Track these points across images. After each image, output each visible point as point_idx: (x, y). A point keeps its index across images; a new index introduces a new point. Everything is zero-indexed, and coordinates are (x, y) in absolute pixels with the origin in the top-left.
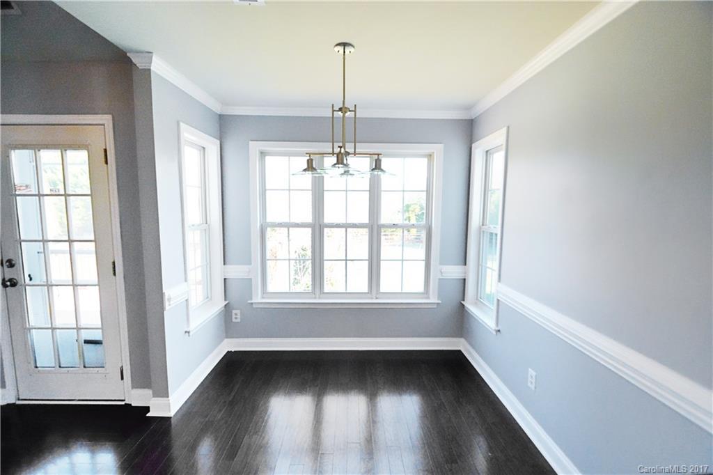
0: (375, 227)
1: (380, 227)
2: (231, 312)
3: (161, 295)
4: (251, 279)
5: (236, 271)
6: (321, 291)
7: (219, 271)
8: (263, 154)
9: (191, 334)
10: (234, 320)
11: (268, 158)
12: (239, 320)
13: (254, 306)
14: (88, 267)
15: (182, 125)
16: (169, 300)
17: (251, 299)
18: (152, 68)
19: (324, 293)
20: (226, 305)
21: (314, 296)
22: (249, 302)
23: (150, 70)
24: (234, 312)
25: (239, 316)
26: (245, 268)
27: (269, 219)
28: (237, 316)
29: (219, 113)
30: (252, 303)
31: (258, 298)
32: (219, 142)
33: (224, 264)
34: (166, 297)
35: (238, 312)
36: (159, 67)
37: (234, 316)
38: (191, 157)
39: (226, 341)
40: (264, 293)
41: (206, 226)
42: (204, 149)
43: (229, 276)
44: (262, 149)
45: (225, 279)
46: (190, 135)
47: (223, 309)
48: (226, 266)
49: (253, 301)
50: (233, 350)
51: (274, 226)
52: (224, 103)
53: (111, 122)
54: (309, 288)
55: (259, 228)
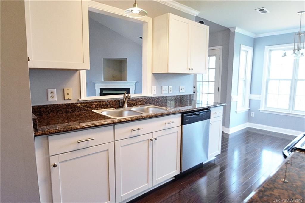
2: (251, 112)
3: (231, 97)
4: (260, 100)
5: (254, 97)
6: (293, 109)
7: (248, 96)
8: (270, 50)
9: (237, 113)
10: (252, 116)
11: (272, 52)
12: (253, 116)
13: (261, 111)
14: (212, 89)
15: (241, 45)
16: (233, 99)
17: (259, 108)
18: (235, 31)
19: (294, 110)
20: (249, 109)
21: (289, 111)
22: (259, 109)
23: (234, 32)
24: (252, 112)
26: (258, 96)
27: (271, 77)
28: (253, 114)
29: (254, 37)
30: (259, 110)
31: (262, 108)
32: (253, 48)
33: (250, 94)
34: (232, 98)
35: (254, 113)
36: (237, 30)
37: (252, 114)
38: (243, 54)
39: (248, 123)
40: (265, 107)
41: (245, 79)
42: (247, 51)
43: (252, 98)
44: (270, 48)
45: (250, 100)
46: (243, 48)
47: (248, 110)
48: (251, 95)
49: (260, 109)
50: (250, 127)
51: (272, 80)
52: (256, 34)
53: (222, 47)
54: (287, 107)
55: (265, 81)
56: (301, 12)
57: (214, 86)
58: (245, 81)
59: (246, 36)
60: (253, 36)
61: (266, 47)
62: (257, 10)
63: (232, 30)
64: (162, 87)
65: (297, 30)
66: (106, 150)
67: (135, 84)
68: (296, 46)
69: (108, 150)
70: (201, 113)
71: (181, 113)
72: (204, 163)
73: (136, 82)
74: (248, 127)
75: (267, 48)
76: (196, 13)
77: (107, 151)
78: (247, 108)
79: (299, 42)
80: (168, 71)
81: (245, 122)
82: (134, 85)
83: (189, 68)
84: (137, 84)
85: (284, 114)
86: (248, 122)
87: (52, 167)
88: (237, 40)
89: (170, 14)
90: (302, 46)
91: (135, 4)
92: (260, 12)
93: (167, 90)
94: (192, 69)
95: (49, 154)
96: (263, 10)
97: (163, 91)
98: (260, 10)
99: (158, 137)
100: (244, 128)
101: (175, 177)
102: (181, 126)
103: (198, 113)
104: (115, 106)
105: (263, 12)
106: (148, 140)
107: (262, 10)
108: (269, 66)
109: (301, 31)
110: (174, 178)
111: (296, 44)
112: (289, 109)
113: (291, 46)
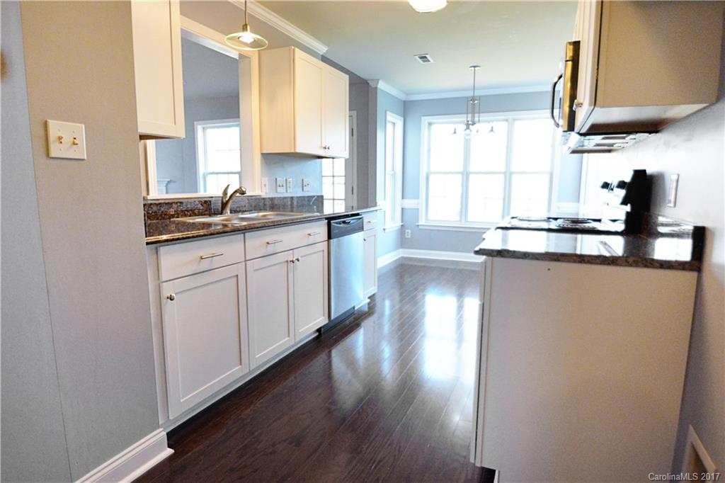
0: (508, 174)
1: (511, 174)
2: (405, 231)
3: (376, 202)
4: (418, 209)
5: (409, 203)
6: (466, 221)
7: (399, 203)
8: (430, 124)
10: (406, 236)
11: (433, 127)
12: (409, 237)
13: (420, 227)
15: (388, 112)
17: (418, 222)
20: (402, 225)
22: (417, 224)
23: (376, 88)
24: (407, 231)
25: (409, 234)
26: (415, 201)
27: (432, 170)
29: (404, 99)
30: (418, 226)
31: (422, 222)
32: (403, 119)
33: (402, 198)
35: (409, 231)
36: (382, 85)
38: (389, 126)
39: (401, 250)
40: (427, 219)
41: (393, 172)
42: (394, 124)
43: (406, 206)
44: (429, 121)
45: (402, 209)
46: (391, 117)
47: (400, 227)
48: (404, 200)
49: (419, 224)
50: (405, 256)
51: (435, 173)
52: (408, 94)
53: (356, 114)
54: (458, 219)
55: (425, 175)
56: (475, 67)
57: (344, 186)
58: (394, 175)
59: (393, 96)
60: (402, 97)
61: (423, 118)
62: (417, 57)
63: (372, 84)
64: (276, 179)
65: (470, 94)
66: (234, 276)
67: (167, 185)
68: (469, 119)
69: (237, 276)
70: (352, 222)
71: (326, 219)
72: (356, 309)
73: (169, 182)
74: (402, 257)
75: (425, 120)
76: (322, 49)
77: (235, 279)
78: (400, 223)
79: (473, 113)
80: (295, 150)
81: (397, 248)
82: (165, 188)
83: (324, 146)
84: (169, 186)
85: (454, 229)
86: (402, 248)
87: (164, 301)
88: (381, 102)
89: (296, 49)
90: (476, 119)
91: (246, 25)
92: (420, 60)
93: (285, 185)
94: (329, 148)
95: (159, 279)
96: (425, 57)
97: (278, 188)
98: (421, 58)
99: (301, 257)
100: (396, 258)
101: (319, 330)
102: (328, 241)
103: (347, 220)
104: (206, 213)
105: (424, 61)
106: (287, 261)
107: (423, 58)
108: (429, 150)
109: (476, 95)
110: (317, 334)
111: (470, 115)
112: (460, 221)
113: (463, 118)
